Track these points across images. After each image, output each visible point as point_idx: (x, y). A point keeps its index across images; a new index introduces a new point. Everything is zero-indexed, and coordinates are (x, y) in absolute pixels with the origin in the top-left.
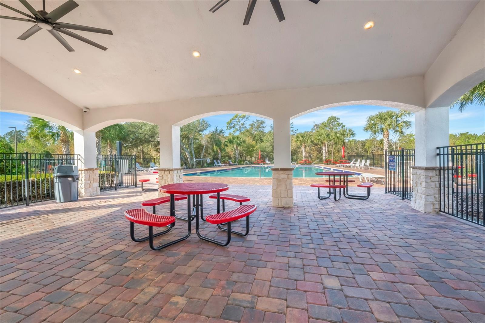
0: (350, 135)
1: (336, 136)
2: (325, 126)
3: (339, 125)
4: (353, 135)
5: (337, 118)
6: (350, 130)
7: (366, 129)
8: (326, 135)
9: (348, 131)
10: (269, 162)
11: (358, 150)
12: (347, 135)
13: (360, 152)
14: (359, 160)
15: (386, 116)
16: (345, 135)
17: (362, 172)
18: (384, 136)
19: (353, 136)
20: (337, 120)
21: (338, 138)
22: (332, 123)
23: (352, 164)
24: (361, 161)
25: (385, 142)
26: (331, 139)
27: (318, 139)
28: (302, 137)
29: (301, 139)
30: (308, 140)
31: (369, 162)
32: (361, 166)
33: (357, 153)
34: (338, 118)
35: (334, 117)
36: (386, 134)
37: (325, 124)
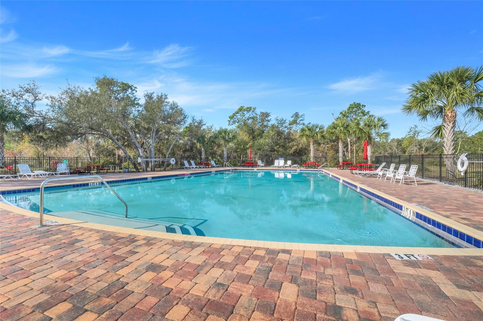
0: (380, 126)
1: (358, 128)
2: (344, 115)
3: (364, 114)
4: (384, 126)
5: (361, 105)
6: (379, 120)
7: (409, 109)
8: (344, 128)
9: (376, 120)
10: (263, 164)
11: (393, 150)
12: (375, 126)
13: (395, 152)
14: (393, 166)
15: (451, 80)
16: (372, 126)
17: (401, 198)
18: (444, 120)
19: (384, 128)
20: (361, 107)
21: (361, 130)
22: (354, 112)
23: (379, 172)
24: (397, 168)
25: (448, 132)
26: (351, 132)
27: (332, 133)
28: (309, 130)
29: (308, 133)
30: (317, 135)
31: (414, 169)
32: (397, 177)
33: (390, 153)
34: (363, 106)
35: (358, 104)
36: (450, 115)
37: (344, 114)
